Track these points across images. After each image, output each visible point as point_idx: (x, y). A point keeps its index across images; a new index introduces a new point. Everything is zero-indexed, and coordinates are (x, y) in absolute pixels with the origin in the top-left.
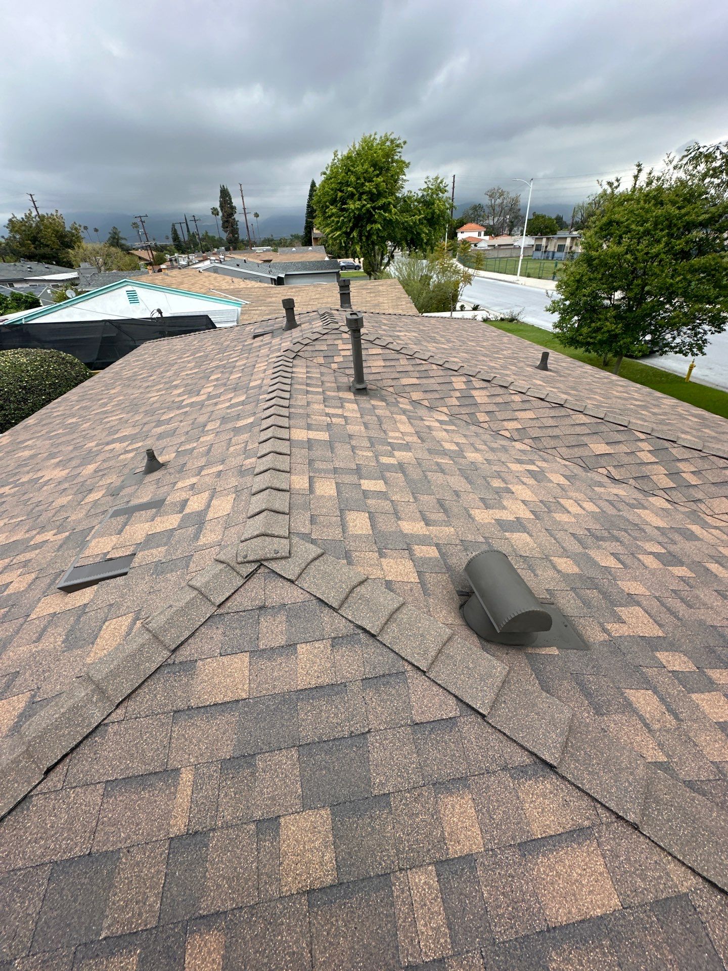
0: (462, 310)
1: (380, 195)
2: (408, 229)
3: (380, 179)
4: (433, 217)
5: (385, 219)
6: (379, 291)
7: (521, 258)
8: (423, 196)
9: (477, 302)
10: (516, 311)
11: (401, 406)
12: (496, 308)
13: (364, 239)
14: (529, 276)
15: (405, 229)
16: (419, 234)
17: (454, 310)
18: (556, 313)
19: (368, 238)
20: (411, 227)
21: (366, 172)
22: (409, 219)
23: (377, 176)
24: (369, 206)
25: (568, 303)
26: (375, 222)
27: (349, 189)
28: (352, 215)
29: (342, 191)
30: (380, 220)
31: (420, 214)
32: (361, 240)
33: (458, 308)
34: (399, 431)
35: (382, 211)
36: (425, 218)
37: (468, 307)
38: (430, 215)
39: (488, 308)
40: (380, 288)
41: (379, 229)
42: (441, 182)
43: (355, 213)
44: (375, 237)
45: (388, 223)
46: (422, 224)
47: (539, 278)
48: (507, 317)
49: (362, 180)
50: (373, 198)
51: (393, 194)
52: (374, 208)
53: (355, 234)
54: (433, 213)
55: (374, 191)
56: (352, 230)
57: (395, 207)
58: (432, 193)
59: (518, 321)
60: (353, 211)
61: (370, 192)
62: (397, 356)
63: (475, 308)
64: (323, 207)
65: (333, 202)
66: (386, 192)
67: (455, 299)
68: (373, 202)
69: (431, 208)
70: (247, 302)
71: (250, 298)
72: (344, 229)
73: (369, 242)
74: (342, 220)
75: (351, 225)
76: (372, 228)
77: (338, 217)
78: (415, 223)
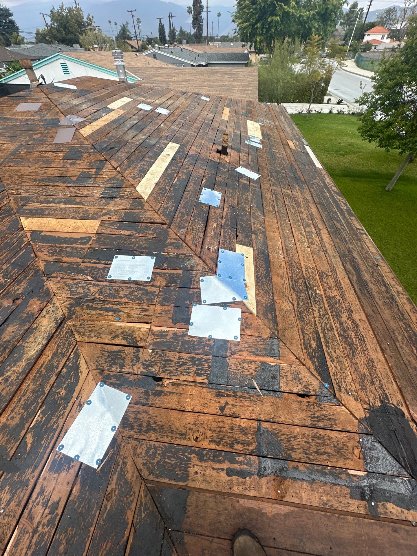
0: (328, 103)
2: (302, 23)
4: (326, 12)
6: (238, 77)
9: (344, 96)
13: (264, 31)
17: (321, 102)
19: (268, 30)
20: (305, 22)
22: (305, 14)
26: (276, 15)
28: (259, 7)
33: (325, 101)
35: (283, 4)
36: (318, 13)
37: (334, 100)
38: (324, 10)
39: (350, 103)
41: (277, 22)
43: (261, 5)
44: (273, 30)
46: (315, 19)
53: (258, 25)
54: (327, 9)
56: (256, 23)
63: (339, 103)
67: (324, 92)
70: (140, 79)
71: (143, 75)
72: (251, 20)
73: (269, 35)
74: (252, 12)
75: (257, 16)
76: (273, 20)
77: (249, 9)
78: (308, 18)
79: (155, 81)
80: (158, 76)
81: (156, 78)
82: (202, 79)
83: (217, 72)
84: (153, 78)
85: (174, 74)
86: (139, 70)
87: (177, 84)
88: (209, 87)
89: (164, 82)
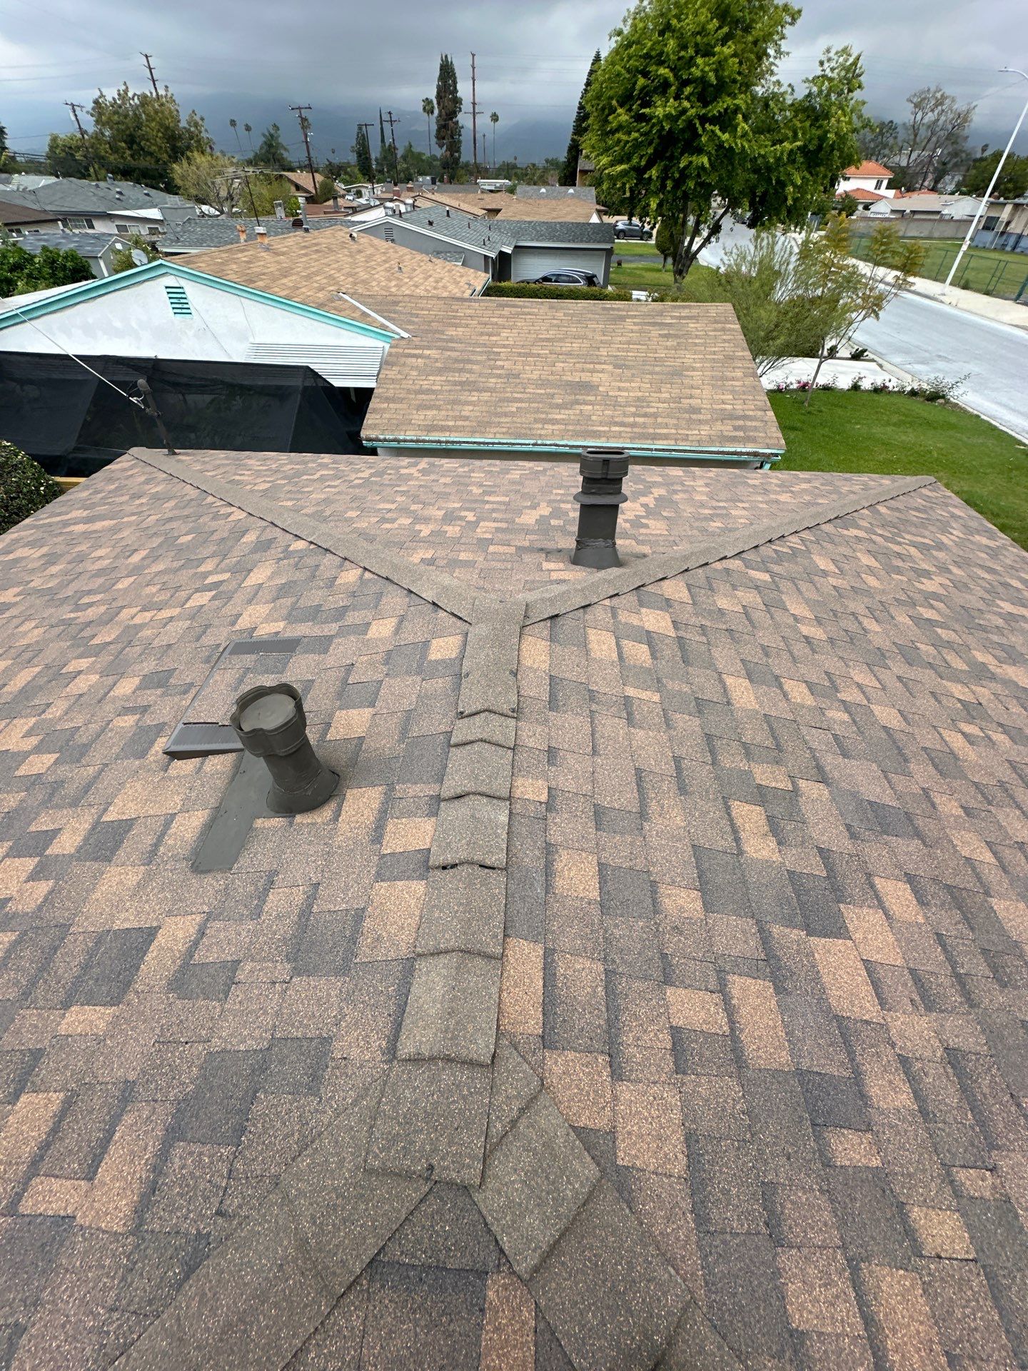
1: (722, 88)
3: (726, 51)
5: (720, 146)
7: (965, 248)
10: (949, 380)
13: (669, 184)
14: (965, 287)
15: (757, 171)
16: (782, 185)
19: (678, 184)
21: (702, 31)
23: (724, 41)
24: (692, 112)
26: (699, 151)
27: (663, 71)
28: (656, 129)
29: (645, 74)
30: (711, 148)
31: (795, 138)
32: (663, 186)
33: (824, 351)
35: (718, 128)
36: (803, 149)
39: (880, 355)
41: (703, 167)
43: (662, 127)
44: (691, 184)
45: (725, 155)
47: (987, 293)
48: (925, 386)
49: (691, 51)
50: (707, 93)
51: (747, 86)
52: (703, 119)
53: (654, 172)
55: (712, 77)
56: (649, 165)
57: (745, 119)
58: (830, 90)
59: (948, 401)
60: (660, 122)
61: (703, 80)
63: (857, 356)
64: (603, 109)
65: (626, 100)
66: (734, 81)
68: (705, 105)
70: (406, 335)
71: (413, 323)
72: (635, 161)
73: (679, 193)
74: (636, 139)
75: (650, 151)
76: (691, 162)
77: (629, 134)
78: (778, 160)
79: (451, 340)
80: (456, 326)
81: (451, 332)
82: (585, 337)
83: (623, 318)
84: (442, 332)
85: (500, 321)
86: (396, 303)
87: (520, 354)
88: (616, 366)
89: (479, 345)
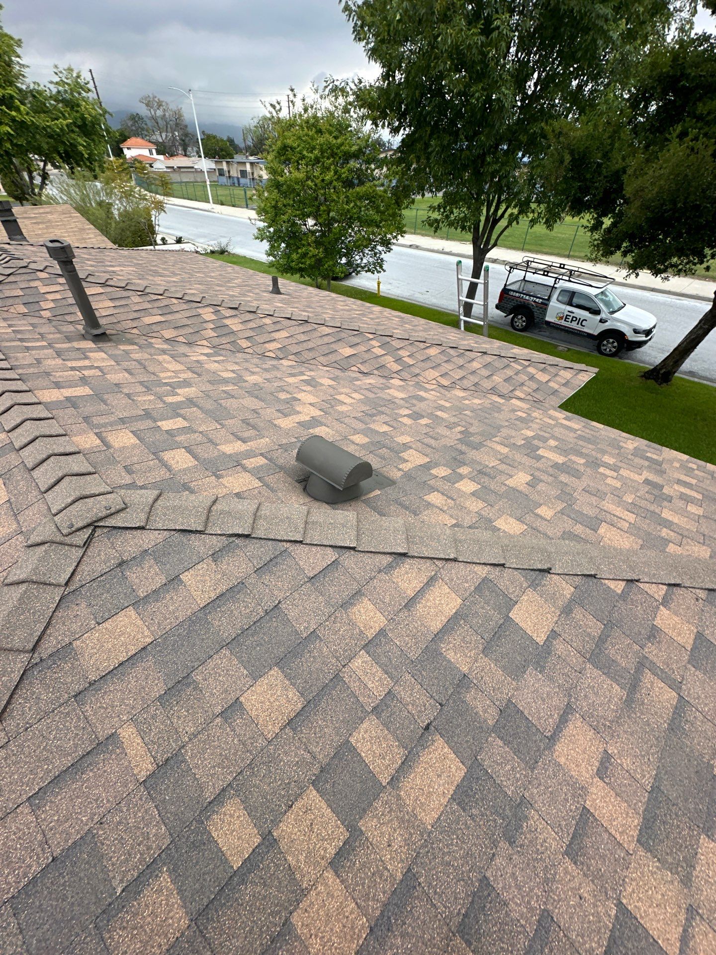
0: (164, 243)
4: (85, 124)
6: (50, 221)
7: (208, 183)
8: (59, 92)
9: (179, 234)
10: (224, 242)
11: (157, 346)
12: (202, 240)
14: (222, 204)
15: (51, 137)
18: (265, 241)
20: (59, 135)
22: (52, 123)
25: (272, 230)
33: (159, 241)
34: (170, 371)
36: (74, 123)
37: (170, 240)
39: (192, 240)
40: (49, 217)
42: (78, 77)
44: (8, 146)
46: (73, 131)
47: (234, 206)
48: (216, 249)
54: (83, 119)
57: (23, 103)
59: (229, 253)
62: (125, 294)
63: (179, 241)
67: (152, 230)
69: (77, 112)
